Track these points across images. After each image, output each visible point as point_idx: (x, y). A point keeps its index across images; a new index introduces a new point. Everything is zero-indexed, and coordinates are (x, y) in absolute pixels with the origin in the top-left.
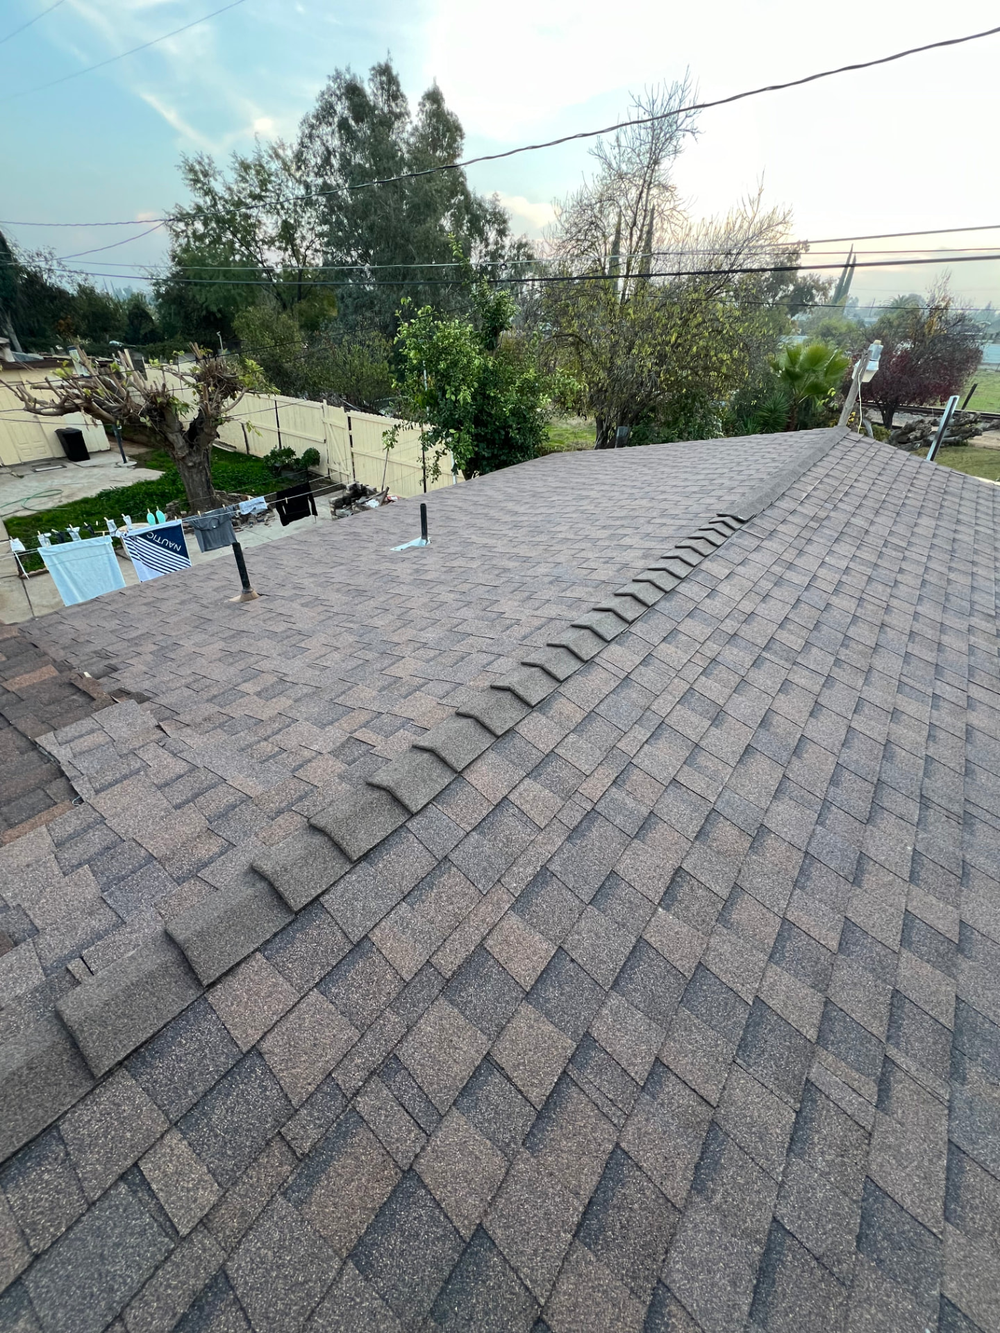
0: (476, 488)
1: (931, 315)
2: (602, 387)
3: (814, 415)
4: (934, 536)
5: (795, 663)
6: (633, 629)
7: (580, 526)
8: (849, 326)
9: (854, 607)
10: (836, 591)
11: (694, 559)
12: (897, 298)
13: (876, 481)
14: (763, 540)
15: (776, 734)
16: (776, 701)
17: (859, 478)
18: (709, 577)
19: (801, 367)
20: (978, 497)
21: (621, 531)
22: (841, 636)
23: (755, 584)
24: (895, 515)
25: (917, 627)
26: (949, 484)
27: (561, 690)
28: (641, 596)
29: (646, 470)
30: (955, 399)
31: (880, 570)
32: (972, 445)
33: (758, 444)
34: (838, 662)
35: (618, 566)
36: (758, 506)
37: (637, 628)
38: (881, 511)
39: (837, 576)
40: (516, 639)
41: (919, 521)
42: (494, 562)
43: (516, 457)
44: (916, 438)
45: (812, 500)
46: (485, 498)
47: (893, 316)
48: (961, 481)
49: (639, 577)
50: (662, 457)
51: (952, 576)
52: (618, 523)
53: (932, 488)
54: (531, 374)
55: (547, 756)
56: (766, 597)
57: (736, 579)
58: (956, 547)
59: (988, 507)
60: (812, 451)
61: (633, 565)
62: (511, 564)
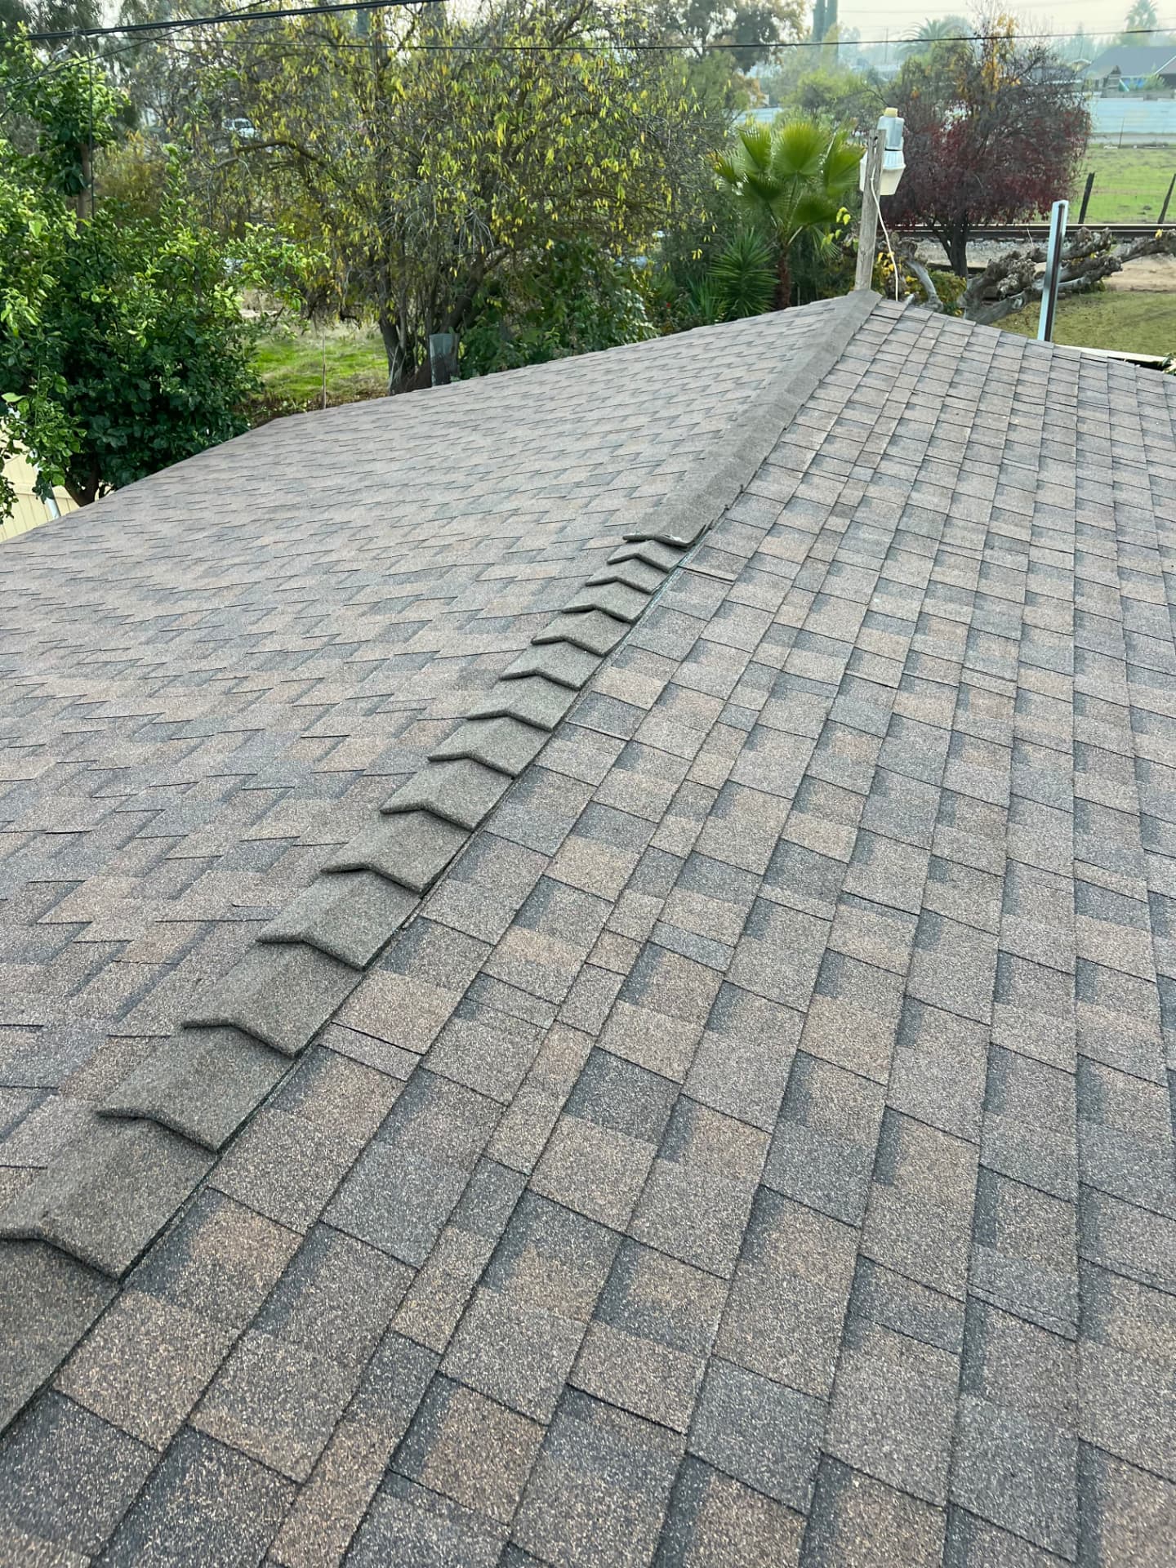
0: (84, 533)
1: (987, 52)
2: (373, 253)
3: (822, 265)
4: (1078, 503)
5: (842, 897)
6: (432, 910)
7: (319, 609)
8: (849, 82)
9: (949, 707)
10: (906, 682)
11: (575, 669)
12: (925, 25)
13: (949, 400)
14: (732, 583)
15: (823, 1128)
16: (812, 1022)
17: (914, 400)
18: (618, 709)
19: (776, 172)
20: (1140, 404)
21: (412, 614)
22: (934, 794)
23: (726, 703)
24: (995, 471)
25: (1088, 727)
26: (1083, 384)
27: (222, 1177)
28: (447, 807)
29: (478, 439)
30: (1061, 207)
31: (988, 605)
32: (1112, 288)
33: (707, 347)
34: (937, 867)
35: (400, 718)
36: (712, 501)
37: (441, 907)
38: (968, 466)
39: (904, 640)
40: (103, 1016)
41: (1044, 475)
42: (91, 752)
43: (191, 439)
44: (1012, 291)
45: (829, 465)
46: (102, 558)
47: (925, 59)
48: (1103, 375)
49: (445, 750)
50: (515, 402)
51: (1129, 588)
52: (408, 589)
53: (1055, 397)
54: (184, 242)
55: (167, 1453)
56: (753, 735)
57: (680, 703)
58: (1122, 519)
59: (1162, 422)
60: (811, 353)
61: (436, 709)
62: (133, 753)
